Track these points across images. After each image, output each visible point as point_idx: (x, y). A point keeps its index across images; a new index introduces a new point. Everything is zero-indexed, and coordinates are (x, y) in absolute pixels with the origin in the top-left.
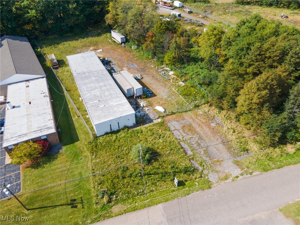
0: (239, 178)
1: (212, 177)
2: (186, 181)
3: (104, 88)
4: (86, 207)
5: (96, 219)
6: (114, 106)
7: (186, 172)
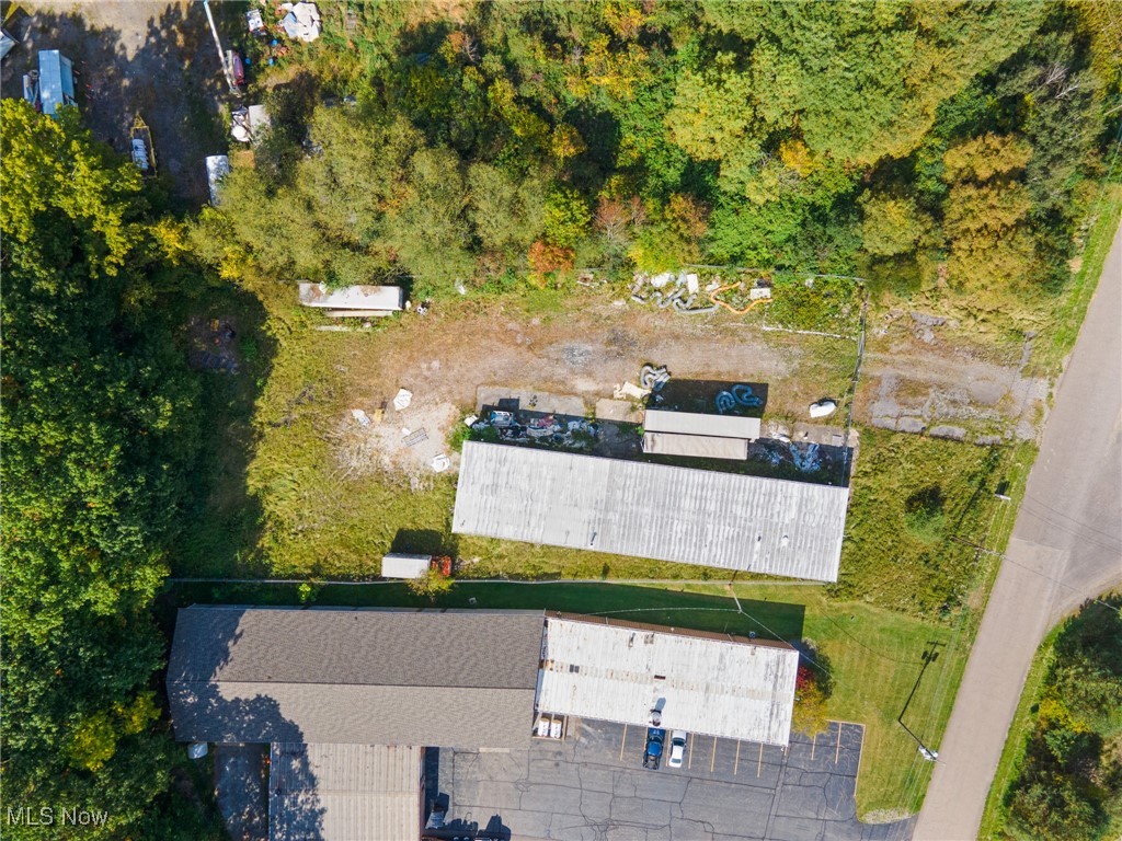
0: (1054, 395)
1: (1024, 432)
2: (1003, 478)
4: (944, 642)
5: (971, 634)
6: (799, 518)
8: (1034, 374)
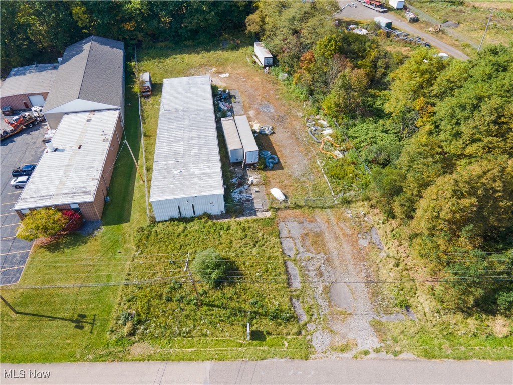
0: (369, 356)
1: (320, 340)
2: (269, 334)
3: (194, 142)
4: (95, 332)
5: (102, 356)
6: (195, 175)
7: (274, 318)
8: (378, 330)
